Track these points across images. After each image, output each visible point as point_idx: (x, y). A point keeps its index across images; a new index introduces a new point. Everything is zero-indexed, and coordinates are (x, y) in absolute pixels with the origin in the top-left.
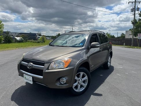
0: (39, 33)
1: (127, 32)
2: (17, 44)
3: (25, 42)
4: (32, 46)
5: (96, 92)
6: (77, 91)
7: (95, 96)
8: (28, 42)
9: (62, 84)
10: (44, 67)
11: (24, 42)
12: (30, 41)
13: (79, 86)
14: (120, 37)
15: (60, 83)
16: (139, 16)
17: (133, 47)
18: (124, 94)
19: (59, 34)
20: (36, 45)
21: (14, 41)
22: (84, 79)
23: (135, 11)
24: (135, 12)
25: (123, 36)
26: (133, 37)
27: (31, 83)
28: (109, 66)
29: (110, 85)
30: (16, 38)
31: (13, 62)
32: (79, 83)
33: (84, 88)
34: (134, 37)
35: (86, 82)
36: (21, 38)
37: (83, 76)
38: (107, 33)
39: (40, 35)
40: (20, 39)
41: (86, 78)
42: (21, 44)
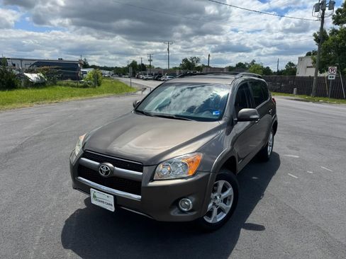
0: (83, 59)
1: (301, 59)
2: (31, 92)
3: (52, 85)
4: (72, 96)
5: (250, 220)
6: (210, 221)
7: (249, 231)
8: (58, 87)
9: (184, 212)
10: (141, 173)
11: (49, 86)
12: (64, 82)
13: (215, 210)
14: (282, 71)
15: (179, 211)
16: (334, 23)
17: (316, 99)
18: (311, 223)
19: (134, 61)
20: (80, 95)
21: (23, 84)
22: (225, 195)
23: (324, 10)
24: (323, 13)
25: (291, 69)
26: (316, 74)
27: (112, 209)
28: (269, 154)
29: (277, 202)
30: (28, 75)
31: (37, 143)
32: (214, 204)
33: (225, 215)
34: (319, 75)
35: (229, 200)
36: (41, 77)
37: (224, 189)
38: (254, 61)
39: (86, 66)
40: (37, 78)
41: (230, 192)
42: (41, 91)
